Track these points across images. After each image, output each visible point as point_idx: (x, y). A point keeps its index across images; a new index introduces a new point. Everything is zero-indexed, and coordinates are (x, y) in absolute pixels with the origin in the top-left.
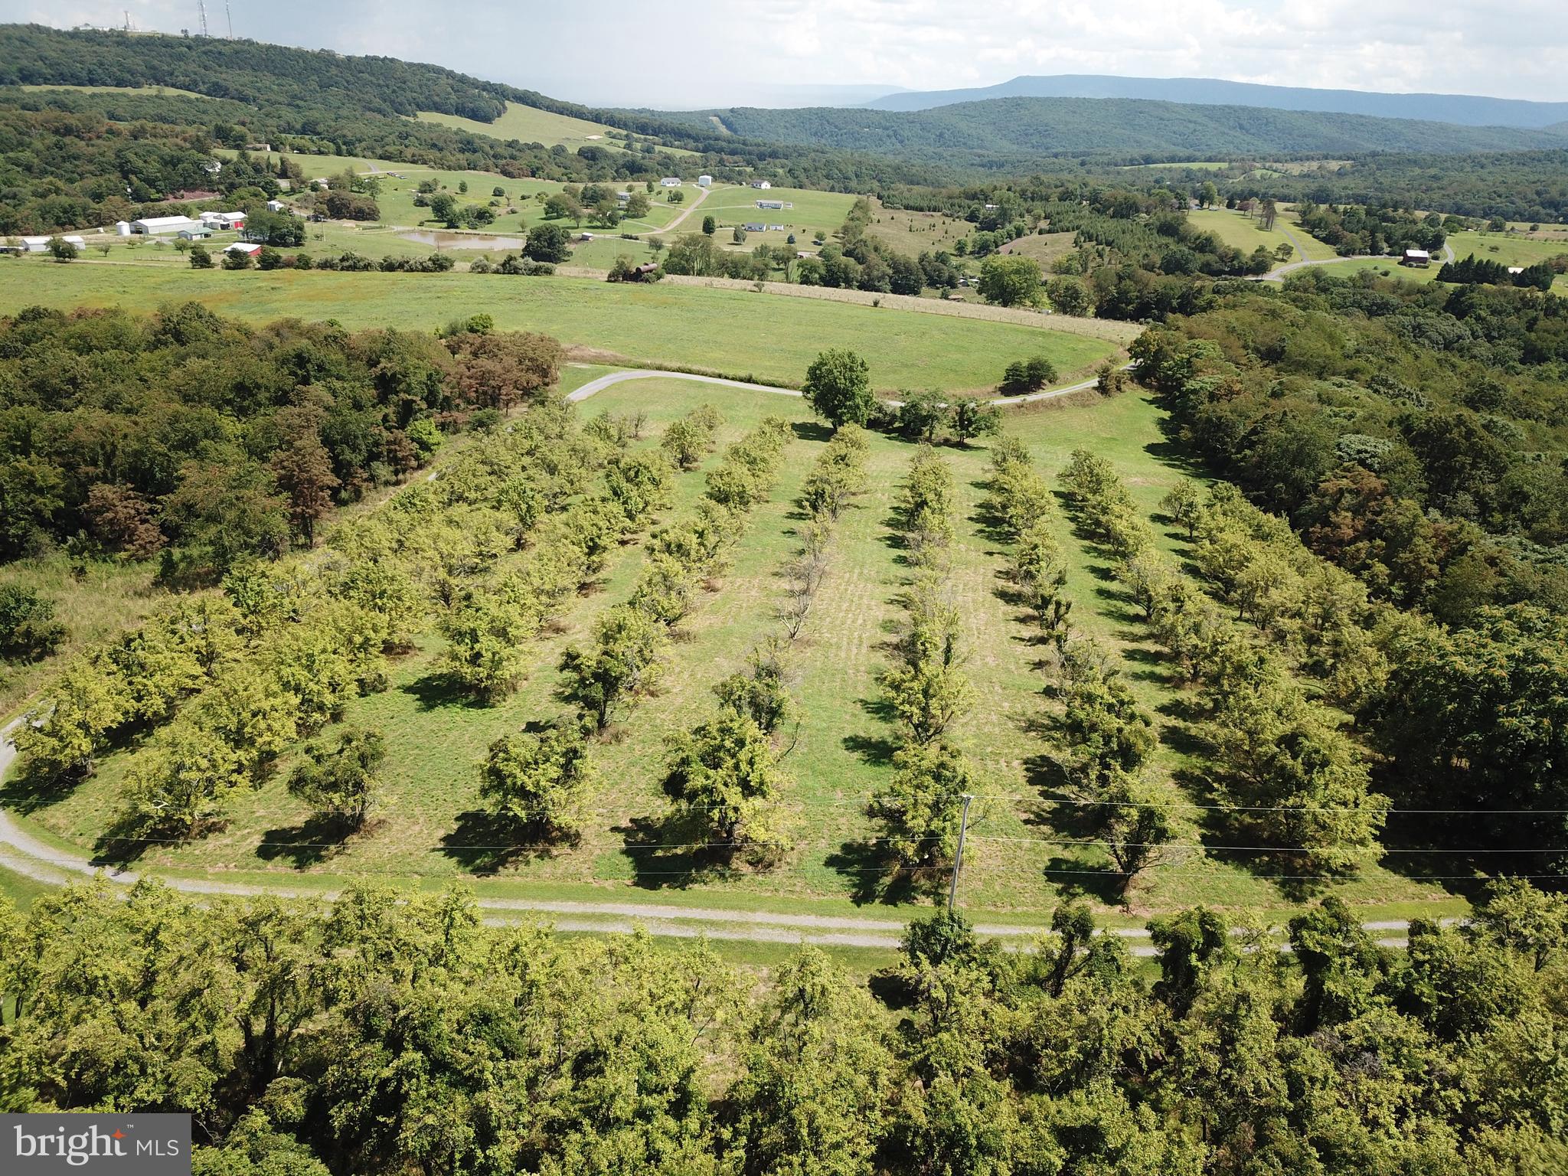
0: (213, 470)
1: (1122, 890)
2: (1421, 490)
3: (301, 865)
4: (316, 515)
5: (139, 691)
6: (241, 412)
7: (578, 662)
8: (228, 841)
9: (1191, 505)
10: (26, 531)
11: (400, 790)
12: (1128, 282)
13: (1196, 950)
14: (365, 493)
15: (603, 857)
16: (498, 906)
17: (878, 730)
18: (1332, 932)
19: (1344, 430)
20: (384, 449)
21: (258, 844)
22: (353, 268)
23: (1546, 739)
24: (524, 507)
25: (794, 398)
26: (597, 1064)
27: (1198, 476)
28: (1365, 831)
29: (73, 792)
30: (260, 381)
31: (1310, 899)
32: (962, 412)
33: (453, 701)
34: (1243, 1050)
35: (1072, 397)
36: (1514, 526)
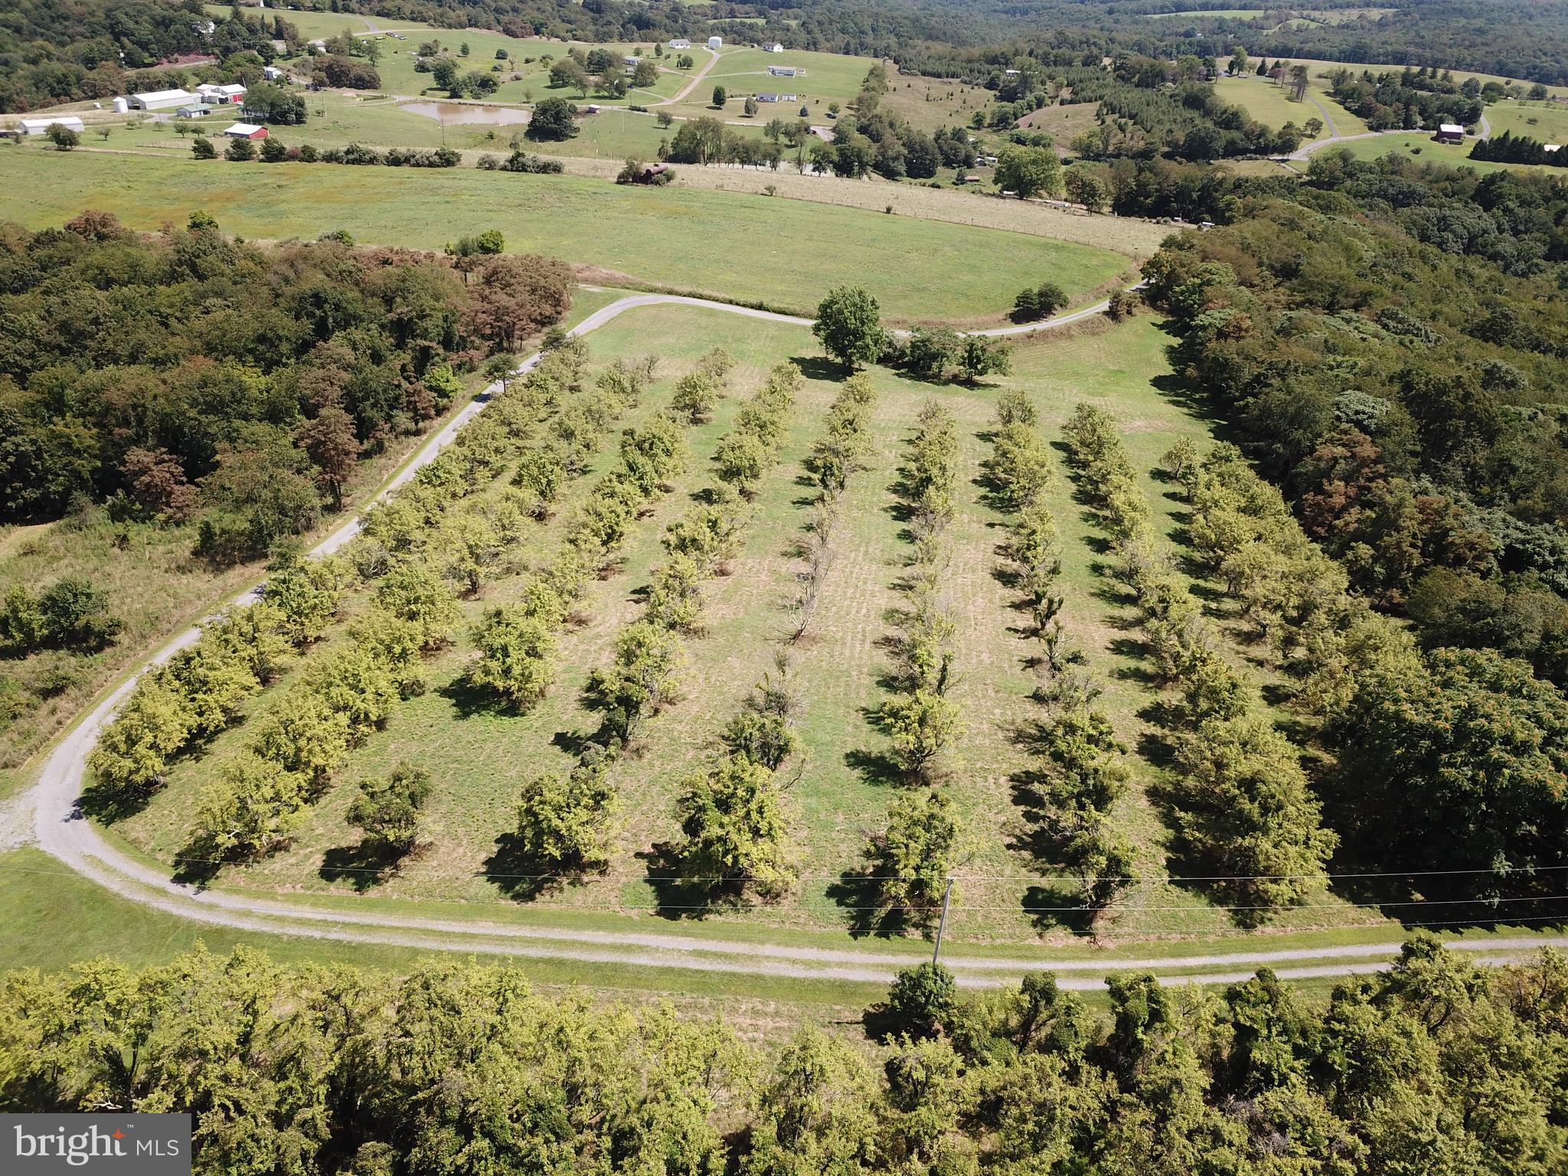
1: (1090, 921)
2: (1413, 454)
3: (360, 887)
4: (344, 478)
5: (200, 707)
6: (264, 364)
7: (602, 687)
8: (293, 860)
9: (1189, 467)
10: (67, 492)
11: (443, 808)
12: (1148, 174)
13: (1143, 1025)
15: (627, 885)
16: (537, 935)
17: (877, 744)
19: (1345, 385)
20: (403, 401)
21: (319, 864)
22: (358, 161)
24: (544, 481)
25: (804, 327)
26: (632, 1144)
27: (1200, 416)
28: (1313, 865)
29: (147, 804)
33: (486, 708)
35: (1082, 324)
36: (1501, 498)
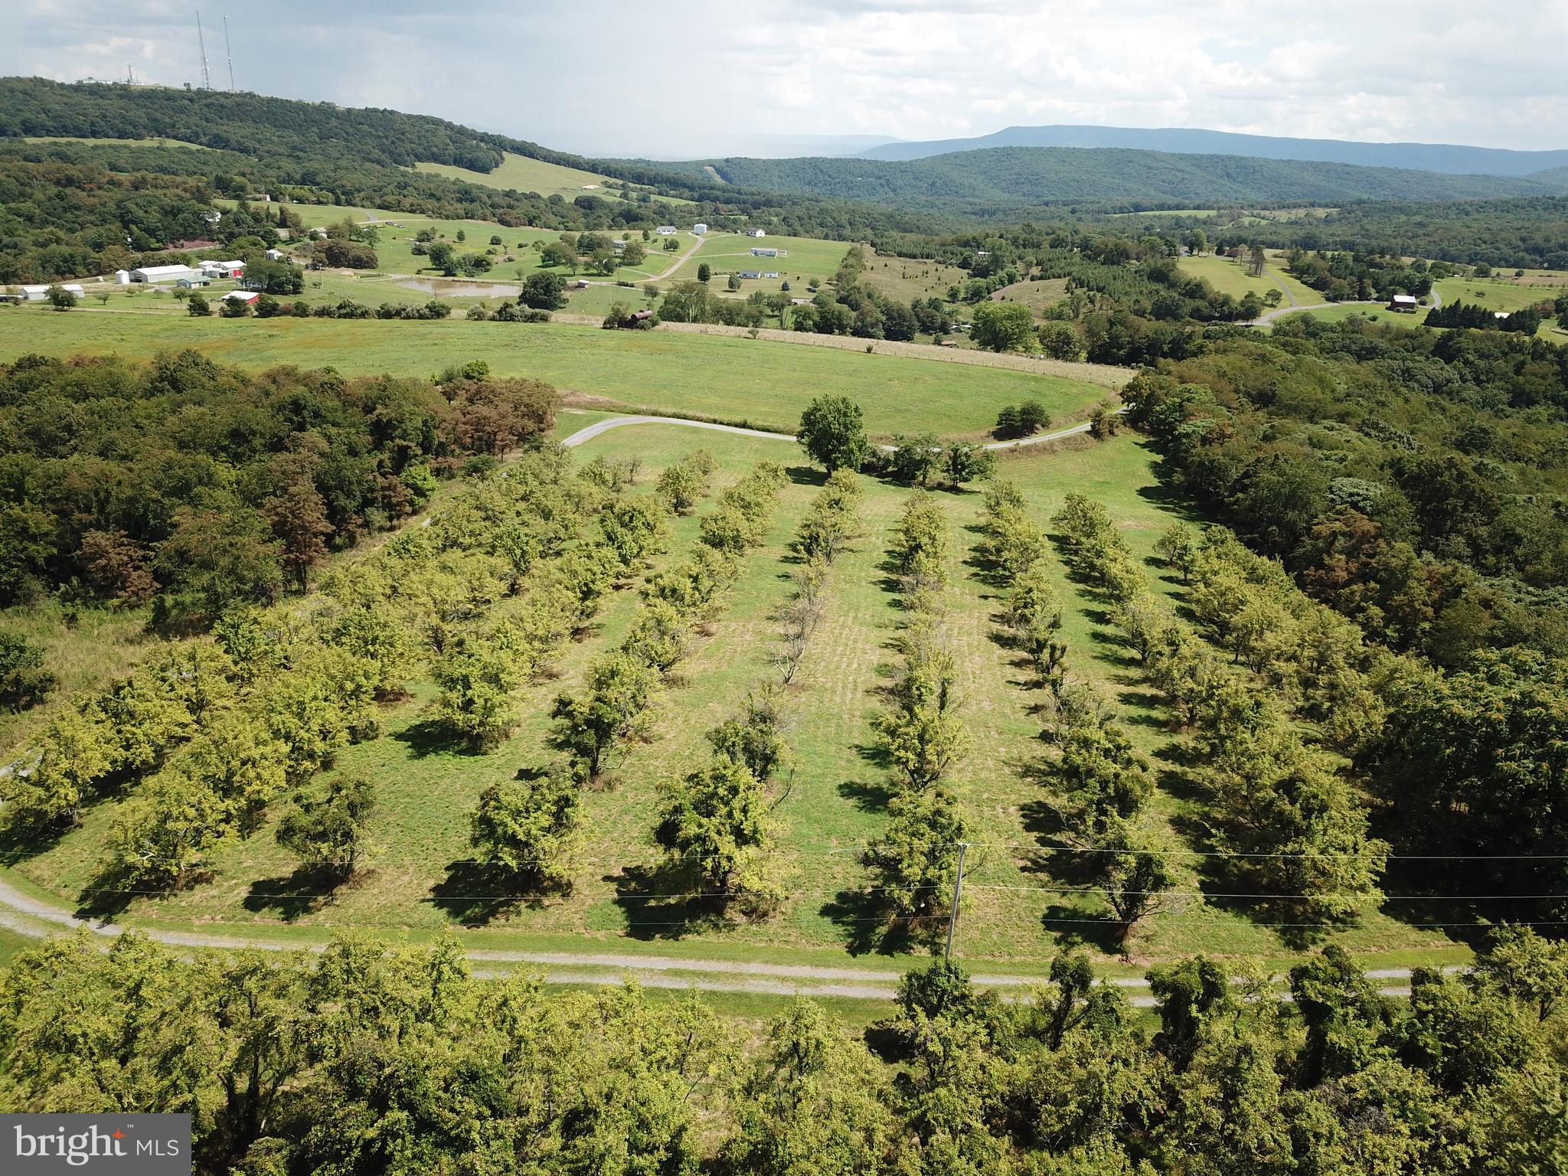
0: (207, 518)
1: (1121, 939)
2: (1413, 533)
3: (289, 916)
4: (310, 561)
5: (127, 740)
6: (236, 458)
7: (570, 708)
8: (215, 892)
9: (1185, 548)
10: (19, 579)
11: (390, 839)
12: (1119, 327)
13: (1197, 1001)
14: (359, 539)
15: (594, 907)
16: (488, 958)
17: (873, 776)
18: (1334, 981)
19: (1336, 473)
20: (378, 495)
21: (245, 895)
22: (350, 315)
23: (1545, 783)
24: (518, 552)
25: (788, 442)
26: (586, 1123)
27: (1191, 519)
28: (1365, 877)
29: (58, 843)
30: (255, 427)
31: (1311, 947)
32: (956, 455)
33: (445, 748)
34: (1246, 1105)
35: (1065, 441)
36: (1508, 568)
